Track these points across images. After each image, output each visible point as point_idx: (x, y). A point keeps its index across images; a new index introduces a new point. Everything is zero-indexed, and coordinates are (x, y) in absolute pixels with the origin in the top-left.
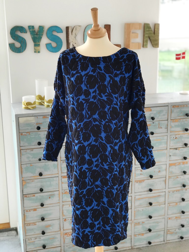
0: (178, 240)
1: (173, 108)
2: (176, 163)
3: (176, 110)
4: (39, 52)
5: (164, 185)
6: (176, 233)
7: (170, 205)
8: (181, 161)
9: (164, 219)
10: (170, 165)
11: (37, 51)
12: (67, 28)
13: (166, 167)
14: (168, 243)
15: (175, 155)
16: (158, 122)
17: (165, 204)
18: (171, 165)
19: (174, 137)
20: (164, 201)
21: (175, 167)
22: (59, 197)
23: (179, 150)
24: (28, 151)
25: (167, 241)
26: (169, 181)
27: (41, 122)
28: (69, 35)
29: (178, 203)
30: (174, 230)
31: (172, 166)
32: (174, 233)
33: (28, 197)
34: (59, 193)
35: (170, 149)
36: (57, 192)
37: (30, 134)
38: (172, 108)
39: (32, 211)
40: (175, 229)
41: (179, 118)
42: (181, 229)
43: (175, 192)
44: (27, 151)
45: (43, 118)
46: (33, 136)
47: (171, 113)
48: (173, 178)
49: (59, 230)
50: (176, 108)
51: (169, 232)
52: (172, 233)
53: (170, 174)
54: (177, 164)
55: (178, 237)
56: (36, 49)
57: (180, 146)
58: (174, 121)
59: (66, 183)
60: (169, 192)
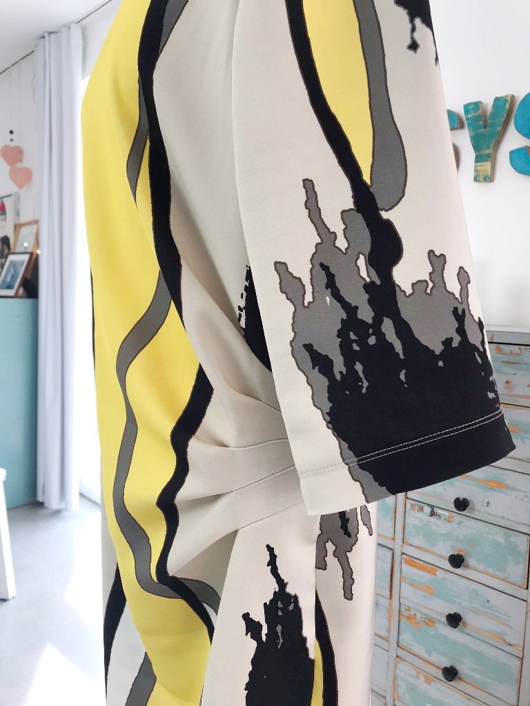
4: (491, 179)
11: (480, 176)
56: (479, 168)
59: (414, 585)
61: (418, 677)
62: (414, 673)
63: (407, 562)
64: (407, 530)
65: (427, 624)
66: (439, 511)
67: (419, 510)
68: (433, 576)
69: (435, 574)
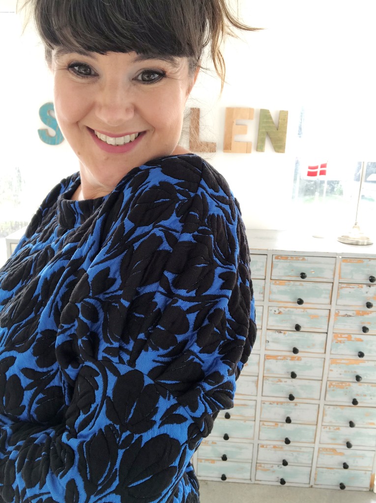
0: (275, 483)
1: (277, 260)
2: (278, 356)
3: (281, 265)
5: (255, 388)
6: (274, 472)
7: (263, 424)
8: (287, 354)
9: (252, 445)
10: (267, 357)
13: (259, 360)
14: (258, 484)
15: (276, 341)
17: (255, 421)
18: (269, 358)
19: (275, 311)
20: (254, 415)
21: (277, 362)
23: (284, 333)
25: (255, 480)
26: (264, 384)
29: (280, 424)
30: (269, 466)
31: (270, 360)
32: (269, 470)
35: (267, 329)
38: (274, 260)
40: (272, 465)
41: (288, 278)
42: (282, 466)
43: (275, 404)
47: (272, 267)
48: (272, 381)
50: (282, 260)
51: (259, 468)
52: (265, 470)
53: (265, 372)
54: (279, 358)
55: (277, 479)
57: (287, 327)
58: (277, 282)
60: (263, 402)
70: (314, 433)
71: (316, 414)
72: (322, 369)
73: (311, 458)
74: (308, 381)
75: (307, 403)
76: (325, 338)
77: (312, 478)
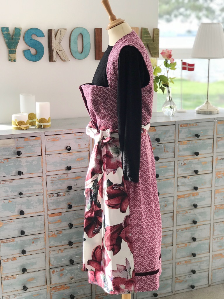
0: (188, 290)
1: (181, 128)
3: (184, 130)
4: (15, 61)
5: (171, 222)
6: (186, 281)
7: (178, 247)
8: (191, 192)
9: (172, 264)
10: (179, 197)
11: (12, 60)
12: (50, 31)
13: (174, 200)
14: (176, 294)
15: (184, 184)
16: (164, 144)
17: (173, 245)
19: (182, 163)
20: (172, 241)
21: (184, 199)
22: (45, 241)
23: (188, 178)
24: (6, 183)
25: (175, 291)
26: (177, 217)
27: (22, 146)
28: (52, 39)
29: (188, 244)
30: (183, 277)
31: (180, 199)
32: (183, 281)
33: (5, 243)
34: (45, 236)
35: (178, 177)
36: (43, 235)
37: (8, 161)
38: (179, 128)
39: (11, 260)
41: (188, 139)
42: (191, 275)
43: (185, 230)
44: (4, 183)
45: (25, 140)
46: (13, 164)
47: (179, 133)
48: (182, 214)
49: (45, 284)
50: (184, 127)
51: (177, 281)
52: (181, 282)
53: (178, 208)
54: (186, 196)
55: (188, 287)
56: (11, 56)
57: (190, 173)
58: (182, 143)
59: (54, 223)
60: (177, 231)
61: (58, 253)
62: (57, 252)
63: (50, 216)
64: (49, 206)
65: (59, 233)
66: (60, 194)
67: (53, 196)
68: (60, 216)
69: (61, 215)
70: (209, 245)
71: (209, 231)
72: (211, 198)
73: (208, 264)
74: (203, 209)
75: (204, 225)
76: (211, 177)
77: (210, 279)
